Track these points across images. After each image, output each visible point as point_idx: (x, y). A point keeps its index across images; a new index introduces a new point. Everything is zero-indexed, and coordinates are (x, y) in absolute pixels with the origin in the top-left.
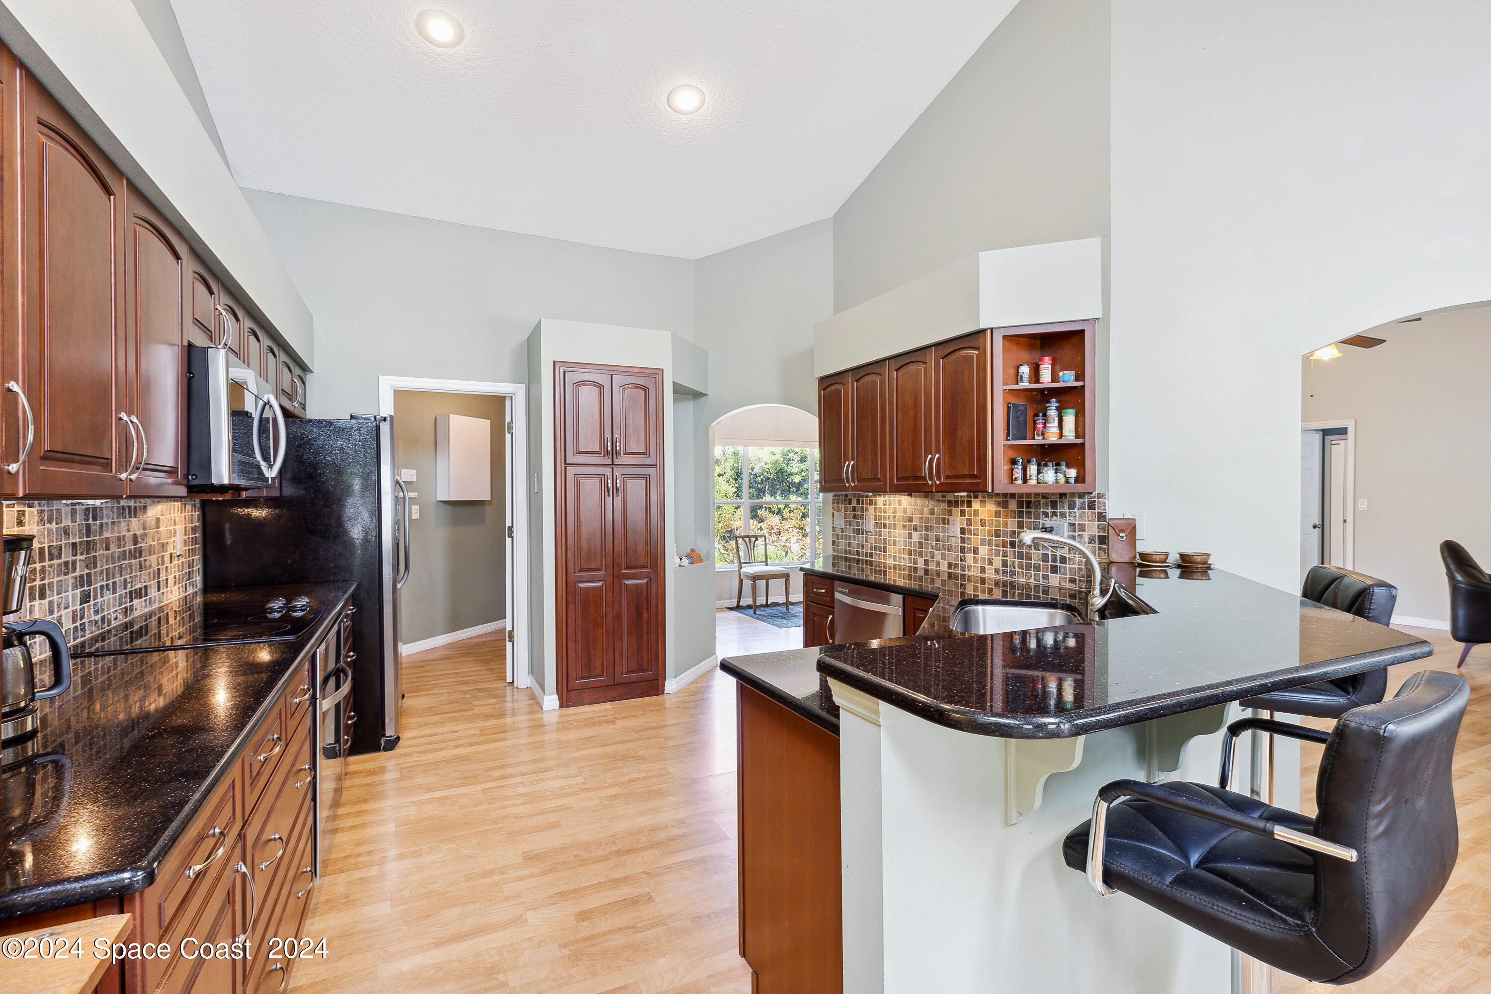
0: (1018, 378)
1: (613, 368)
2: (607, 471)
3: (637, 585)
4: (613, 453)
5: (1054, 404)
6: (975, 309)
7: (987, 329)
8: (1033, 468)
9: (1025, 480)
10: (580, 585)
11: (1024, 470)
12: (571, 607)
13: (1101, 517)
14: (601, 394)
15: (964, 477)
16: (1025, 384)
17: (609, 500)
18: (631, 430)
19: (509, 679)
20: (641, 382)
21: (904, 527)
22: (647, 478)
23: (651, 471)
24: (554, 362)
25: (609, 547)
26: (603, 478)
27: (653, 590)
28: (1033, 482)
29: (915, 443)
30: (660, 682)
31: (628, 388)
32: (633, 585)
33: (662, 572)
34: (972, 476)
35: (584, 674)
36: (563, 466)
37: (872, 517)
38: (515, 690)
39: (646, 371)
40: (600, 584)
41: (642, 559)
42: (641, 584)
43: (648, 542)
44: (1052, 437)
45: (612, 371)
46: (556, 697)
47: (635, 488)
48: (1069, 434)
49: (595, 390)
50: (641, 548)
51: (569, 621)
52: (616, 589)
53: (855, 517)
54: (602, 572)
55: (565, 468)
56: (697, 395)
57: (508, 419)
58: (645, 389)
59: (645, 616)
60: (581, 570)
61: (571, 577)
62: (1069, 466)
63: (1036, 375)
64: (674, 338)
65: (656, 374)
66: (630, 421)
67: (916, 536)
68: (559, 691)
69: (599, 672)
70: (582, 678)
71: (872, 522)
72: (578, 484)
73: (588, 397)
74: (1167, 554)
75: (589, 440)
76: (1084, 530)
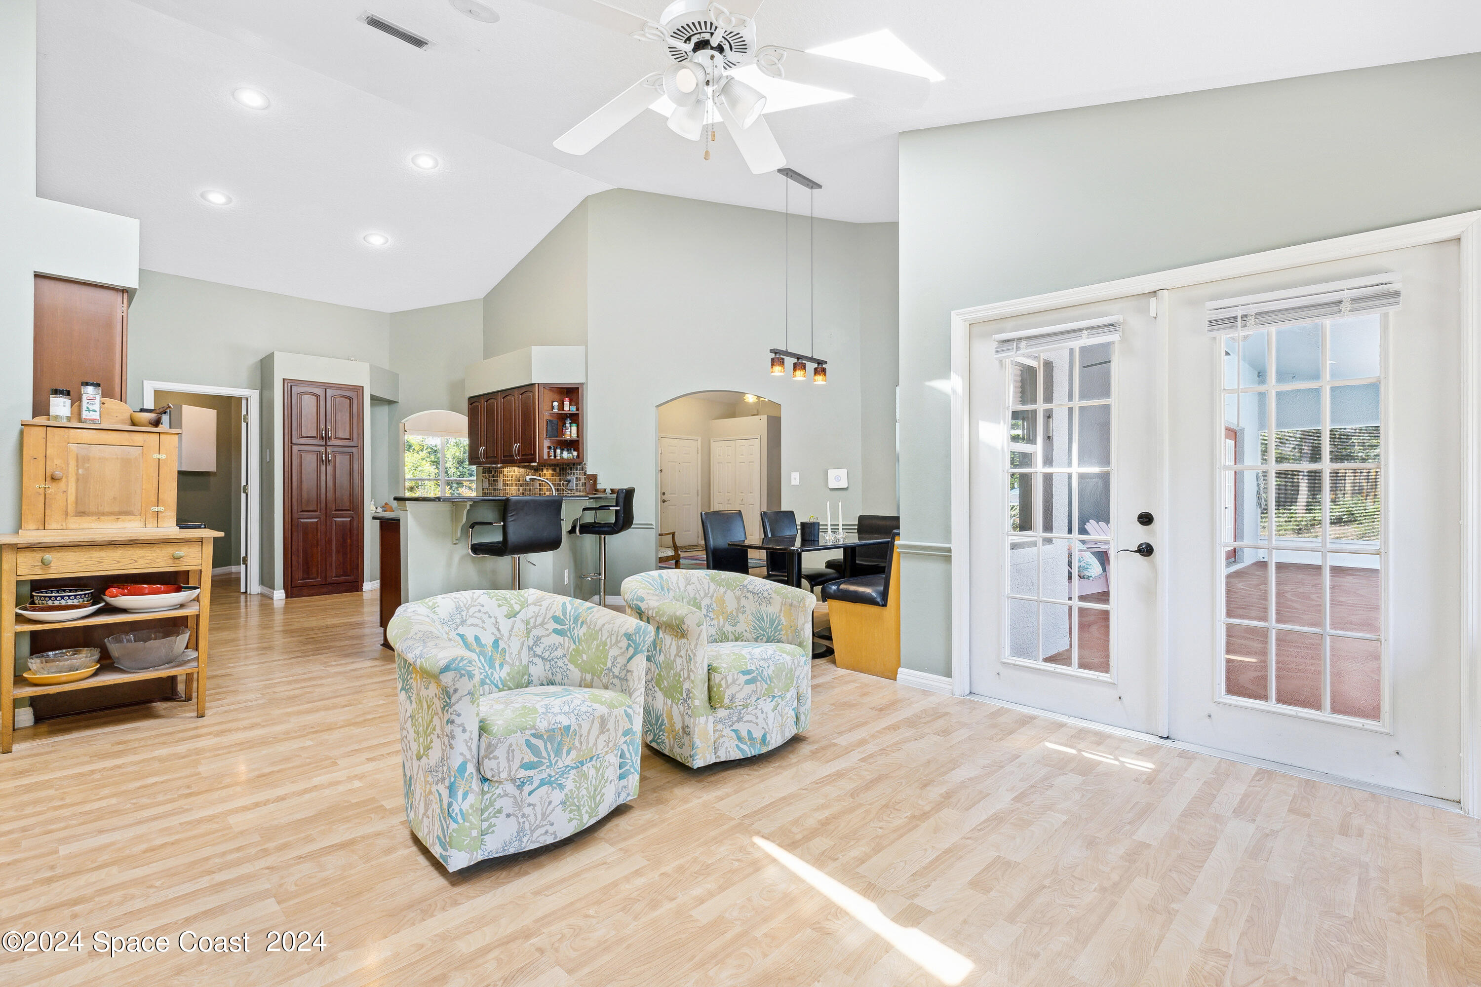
0: (553, 408)
1: (327, 385)
2: (322, 449)
3: (343, 521)
4: (327, 438)
5: (568, 421)
6: (530, 375)
7: (535, 384)
8: (558, 451)
9: (555, 457)
10: (302, 520)
11: (555, 452)
12: (295, 534)
13: (585, 473)
14: (318, 401)
15: (528, 455)
16: (556, 411)
17: (323, 468)
18: (339, 425)
19: (243, 590)
20: (348, 394)
21: (516, 484)
22: (351, 455)
23: (354, 450)
24: (284, 379)
25: (323, 496)
26: (319, 454)
27: (355, 524)
28: (558, 458)
29: (510, 438)
30: (360, 583)
31: (337, 398)
32: (341, 521)
33: (362, 514)
34: (531, 455)
35: (305, 576)
36: (290, 445)
37: (502, 480)
38: (248, 596)
39: (351, 387)
40: (316, 520)
41: (347, 505)
42: (346, 521)
43: (351, 495)
44: (567, 436)
45: (326, 386)
46: (283, 591)
47: (342, 461)
48: (574, 435)
49: (314, 399)
50: (346, 498)
51: (293, 543)
52: (328, 523)
53: (494, 481)
54: (317, 513)
55: (291, 446)
56: (390, 402)
57: (244, 412)
58: (350, 399)
59: (349, 541)
60: (303, 511)
61: (295, 515)
62: (574, 450)
63: (561, 407)
64: (371, 366)
65: (359, 390)
66: (339, 418)
67: (521, 488)
68: (285, 588)
69: (315, 576)
70: (303, 579)
71: (502, 483)
72: (301, 456)
73: (309, 403)
74: (605, 489)
75: (309, 428)
76: (580, 481)
